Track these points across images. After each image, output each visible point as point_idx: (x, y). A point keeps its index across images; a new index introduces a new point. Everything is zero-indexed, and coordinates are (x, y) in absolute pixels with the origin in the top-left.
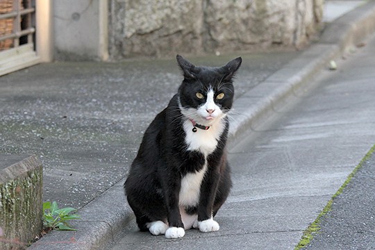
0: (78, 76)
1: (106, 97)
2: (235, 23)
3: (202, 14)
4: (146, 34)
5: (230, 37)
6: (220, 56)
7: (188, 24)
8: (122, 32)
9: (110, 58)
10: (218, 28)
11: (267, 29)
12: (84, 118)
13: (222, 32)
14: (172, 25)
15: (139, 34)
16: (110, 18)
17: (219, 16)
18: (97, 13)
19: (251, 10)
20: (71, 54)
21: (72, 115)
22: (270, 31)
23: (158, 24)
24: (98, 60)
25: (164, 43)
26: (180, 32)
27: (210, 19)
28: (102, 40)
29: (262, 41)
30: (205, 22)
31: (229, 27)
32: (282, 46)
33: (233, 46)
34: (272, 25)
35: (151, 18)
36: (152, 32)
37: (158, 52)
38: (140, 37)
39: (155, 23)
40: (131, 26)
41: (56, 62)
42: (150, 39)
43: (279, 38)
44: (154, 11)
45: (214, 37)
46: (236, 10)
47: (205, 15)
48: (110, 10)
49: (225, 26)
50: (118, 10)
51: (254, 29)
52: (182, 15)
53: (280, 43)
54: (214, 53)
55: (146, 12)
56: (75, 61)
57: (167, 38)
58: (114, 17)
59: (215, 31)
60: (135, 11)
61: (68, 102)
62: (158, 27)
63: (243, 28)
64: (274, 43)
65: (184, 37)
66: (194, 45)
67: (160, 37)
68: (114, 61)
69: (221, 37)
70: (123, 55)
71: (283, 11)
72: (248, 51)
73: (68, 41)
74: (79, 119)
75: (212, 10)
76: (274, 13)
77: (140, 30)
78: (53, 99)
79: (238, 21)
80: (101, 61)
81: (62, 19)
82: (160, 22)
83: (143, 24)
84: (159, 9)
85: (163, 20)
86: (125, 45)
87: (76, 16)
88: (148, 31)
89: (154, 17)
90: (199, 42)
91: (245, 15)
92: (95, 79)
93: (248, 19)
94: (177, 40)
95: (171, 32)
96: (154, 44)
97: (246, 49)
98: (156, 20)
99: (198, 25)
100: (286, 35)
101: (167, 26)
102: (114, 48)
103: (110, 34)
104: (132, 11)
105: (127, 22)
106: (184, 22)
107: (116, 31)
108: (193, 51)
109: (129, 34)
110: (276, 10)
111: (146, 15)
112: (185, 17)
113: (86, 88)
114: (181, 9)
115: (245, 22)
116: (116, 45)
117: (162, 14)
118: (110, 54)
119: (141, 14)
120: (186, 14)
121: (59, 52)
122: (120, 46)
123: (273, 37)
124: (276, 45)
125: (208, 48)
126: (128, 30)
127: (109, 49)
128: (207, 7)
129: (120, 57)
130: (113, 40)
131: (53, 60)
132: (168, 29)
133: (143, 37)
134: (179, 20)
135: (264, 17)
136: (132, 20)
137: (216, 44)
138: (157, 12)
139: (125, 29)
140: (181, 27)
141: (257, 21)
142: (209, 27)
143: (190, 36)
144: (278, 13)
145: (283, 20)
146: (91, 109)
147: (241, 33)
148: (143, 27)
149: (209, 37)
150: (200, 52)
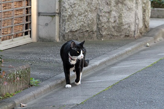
0: (46, 47)
1: (55, 53)
2: (110, 28)
3: (96, 24)
4: (74, 31)
5: (107, 33)
6: (103, 41)
7: (91, 28)
8: (64, 31)
9: (60, 41)
10: (103, 30)
11: (123, 30)
12: (46, 59)
13: (104, 31)
14: (84, 28)
15: (71, 31)
16: (60, 25)
17: (103, 25)
18: (55, 23)
19: (116, 23)
20: (45, 39)
21: (42, 58)
22: (124, 31)
23: (79, 28)
24: (55, 41)
25: (81, 35)
26: (88, 31)
27: (99, 26)
28: (57, 34)
29: (121, 35)
30: (98, 27)
31: (107, 30)
32: (129, 37)
33: (109, 37)
34: (124, 29)
35: (76, 25)
36: (76, 31)
37: (79, 38)
38: (71, 33)
39: (78, 27)
40: (68, 29)
41: (39, 42)
42: (75, 33)
43: (127, 34)
44: (77, 23)
45: (101, 33)
46: (110, 23)
47: (98, 24)
48: (60, 22)
49: (105, 29)
50: (63, 22)
51: (117, 30)
52: (88, 24)
53: (128, 36)
54: (101, 39)
55: (74, 23)
56: (46, 42)
57: (82, 33)
58: (61, 25)
59: (102, 31)
60: (70, 23)
61: (41, 55)
62: (79, 29)
63: (113, 30)
64: (126, 36)
65: (89, 33)
66: (93, 36)
67: (79, 33)
68: (61, 42)
69: (104, 33)
70: (65, 40)
71: (129, 23)
72: (115, 39)
73: (43, 34)
74: (44, 59)
75: (101, 23)
76: (126, 24)
77: (71, 30)
78: (36, 54)
79: (111, 27)
80: (56, 42)
81: (41, 25)
82: (79, 27)
83: (72, 28)
84: (79, 22)
85: (80, 26)
86: (65, 36)
87: (47, 25)
88: (75, 30)
89: (77, 25)
90: (95, 35)
91: (114, 25)
92: (53, 48)
93: (115, 26)
94: (86, 34)
95: (84, 31)
96: (77, 35)
97: (115, 38)
98: (78, 26)
99: (95, 28)
100: (131, 33)
101: (82, 29)
102: (61, 37)
103: (60, 32)
104: (68, 23)
105: (67, 27)
106: (89, 27)
107: (62, 30)
108: (93, 38)
109: (67, 32)
110: (126, 23)
111: (74, 24)
112: (89, 25)
113: (49, 51)
114: (88, 22)
115: (114, 27)
116: (62, 36)
117: (80, 24)
118: (60, 39)
119: (72, 24)
120: (90, 24)
121: (40, 38)
122: (64, 36)
123: (125, 34)
124: (126, 37)
125: (99, 37)
126: (67, 30)
127: (59, 37)
128: (98, 22)
129: (64, 40)
130: (61, 34)
131: (38, 41)
132: (82, 30)
133: (73, 33)
134: (87, 26)
135: (122, 26)
136: (68, 26)
137: (102, 36)
138: (78, 23)
139: (66, 30)
140: (88, 29)
141: (119, 27)
142: (99, 29)
143: (92, 33)
144: (128, 24)
145: (129, 27)
146: (49, 57)
147: (112, 32)
148: (73, 29)
149: (99, 33)
150: (95, 39)
